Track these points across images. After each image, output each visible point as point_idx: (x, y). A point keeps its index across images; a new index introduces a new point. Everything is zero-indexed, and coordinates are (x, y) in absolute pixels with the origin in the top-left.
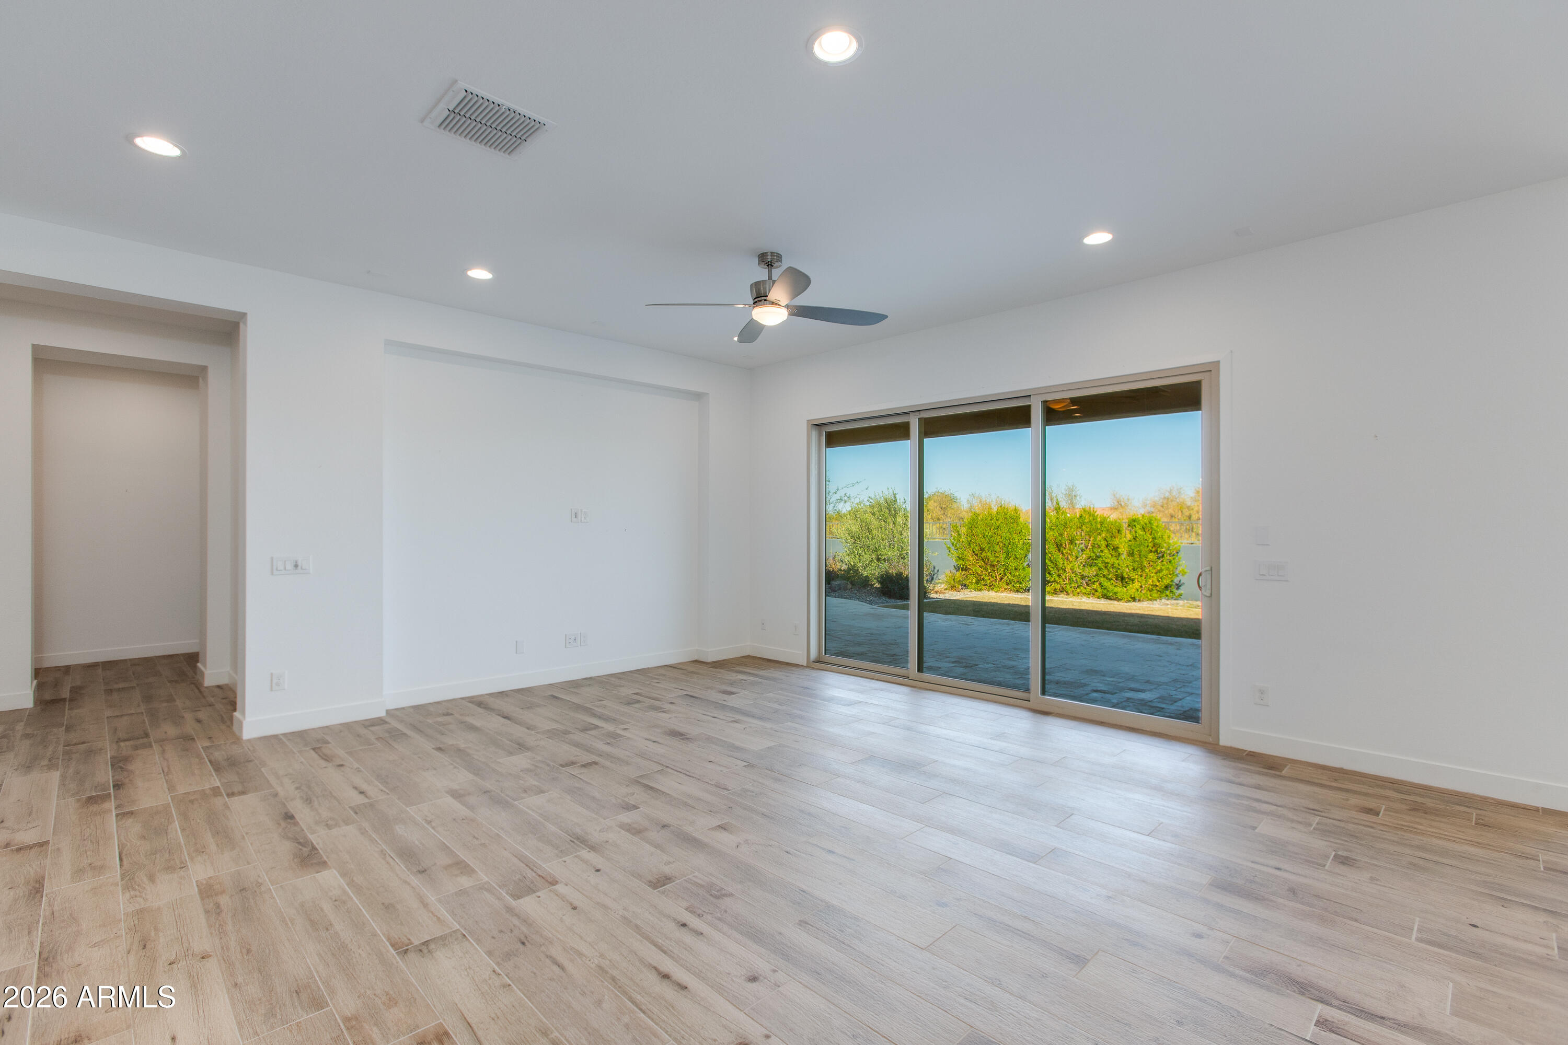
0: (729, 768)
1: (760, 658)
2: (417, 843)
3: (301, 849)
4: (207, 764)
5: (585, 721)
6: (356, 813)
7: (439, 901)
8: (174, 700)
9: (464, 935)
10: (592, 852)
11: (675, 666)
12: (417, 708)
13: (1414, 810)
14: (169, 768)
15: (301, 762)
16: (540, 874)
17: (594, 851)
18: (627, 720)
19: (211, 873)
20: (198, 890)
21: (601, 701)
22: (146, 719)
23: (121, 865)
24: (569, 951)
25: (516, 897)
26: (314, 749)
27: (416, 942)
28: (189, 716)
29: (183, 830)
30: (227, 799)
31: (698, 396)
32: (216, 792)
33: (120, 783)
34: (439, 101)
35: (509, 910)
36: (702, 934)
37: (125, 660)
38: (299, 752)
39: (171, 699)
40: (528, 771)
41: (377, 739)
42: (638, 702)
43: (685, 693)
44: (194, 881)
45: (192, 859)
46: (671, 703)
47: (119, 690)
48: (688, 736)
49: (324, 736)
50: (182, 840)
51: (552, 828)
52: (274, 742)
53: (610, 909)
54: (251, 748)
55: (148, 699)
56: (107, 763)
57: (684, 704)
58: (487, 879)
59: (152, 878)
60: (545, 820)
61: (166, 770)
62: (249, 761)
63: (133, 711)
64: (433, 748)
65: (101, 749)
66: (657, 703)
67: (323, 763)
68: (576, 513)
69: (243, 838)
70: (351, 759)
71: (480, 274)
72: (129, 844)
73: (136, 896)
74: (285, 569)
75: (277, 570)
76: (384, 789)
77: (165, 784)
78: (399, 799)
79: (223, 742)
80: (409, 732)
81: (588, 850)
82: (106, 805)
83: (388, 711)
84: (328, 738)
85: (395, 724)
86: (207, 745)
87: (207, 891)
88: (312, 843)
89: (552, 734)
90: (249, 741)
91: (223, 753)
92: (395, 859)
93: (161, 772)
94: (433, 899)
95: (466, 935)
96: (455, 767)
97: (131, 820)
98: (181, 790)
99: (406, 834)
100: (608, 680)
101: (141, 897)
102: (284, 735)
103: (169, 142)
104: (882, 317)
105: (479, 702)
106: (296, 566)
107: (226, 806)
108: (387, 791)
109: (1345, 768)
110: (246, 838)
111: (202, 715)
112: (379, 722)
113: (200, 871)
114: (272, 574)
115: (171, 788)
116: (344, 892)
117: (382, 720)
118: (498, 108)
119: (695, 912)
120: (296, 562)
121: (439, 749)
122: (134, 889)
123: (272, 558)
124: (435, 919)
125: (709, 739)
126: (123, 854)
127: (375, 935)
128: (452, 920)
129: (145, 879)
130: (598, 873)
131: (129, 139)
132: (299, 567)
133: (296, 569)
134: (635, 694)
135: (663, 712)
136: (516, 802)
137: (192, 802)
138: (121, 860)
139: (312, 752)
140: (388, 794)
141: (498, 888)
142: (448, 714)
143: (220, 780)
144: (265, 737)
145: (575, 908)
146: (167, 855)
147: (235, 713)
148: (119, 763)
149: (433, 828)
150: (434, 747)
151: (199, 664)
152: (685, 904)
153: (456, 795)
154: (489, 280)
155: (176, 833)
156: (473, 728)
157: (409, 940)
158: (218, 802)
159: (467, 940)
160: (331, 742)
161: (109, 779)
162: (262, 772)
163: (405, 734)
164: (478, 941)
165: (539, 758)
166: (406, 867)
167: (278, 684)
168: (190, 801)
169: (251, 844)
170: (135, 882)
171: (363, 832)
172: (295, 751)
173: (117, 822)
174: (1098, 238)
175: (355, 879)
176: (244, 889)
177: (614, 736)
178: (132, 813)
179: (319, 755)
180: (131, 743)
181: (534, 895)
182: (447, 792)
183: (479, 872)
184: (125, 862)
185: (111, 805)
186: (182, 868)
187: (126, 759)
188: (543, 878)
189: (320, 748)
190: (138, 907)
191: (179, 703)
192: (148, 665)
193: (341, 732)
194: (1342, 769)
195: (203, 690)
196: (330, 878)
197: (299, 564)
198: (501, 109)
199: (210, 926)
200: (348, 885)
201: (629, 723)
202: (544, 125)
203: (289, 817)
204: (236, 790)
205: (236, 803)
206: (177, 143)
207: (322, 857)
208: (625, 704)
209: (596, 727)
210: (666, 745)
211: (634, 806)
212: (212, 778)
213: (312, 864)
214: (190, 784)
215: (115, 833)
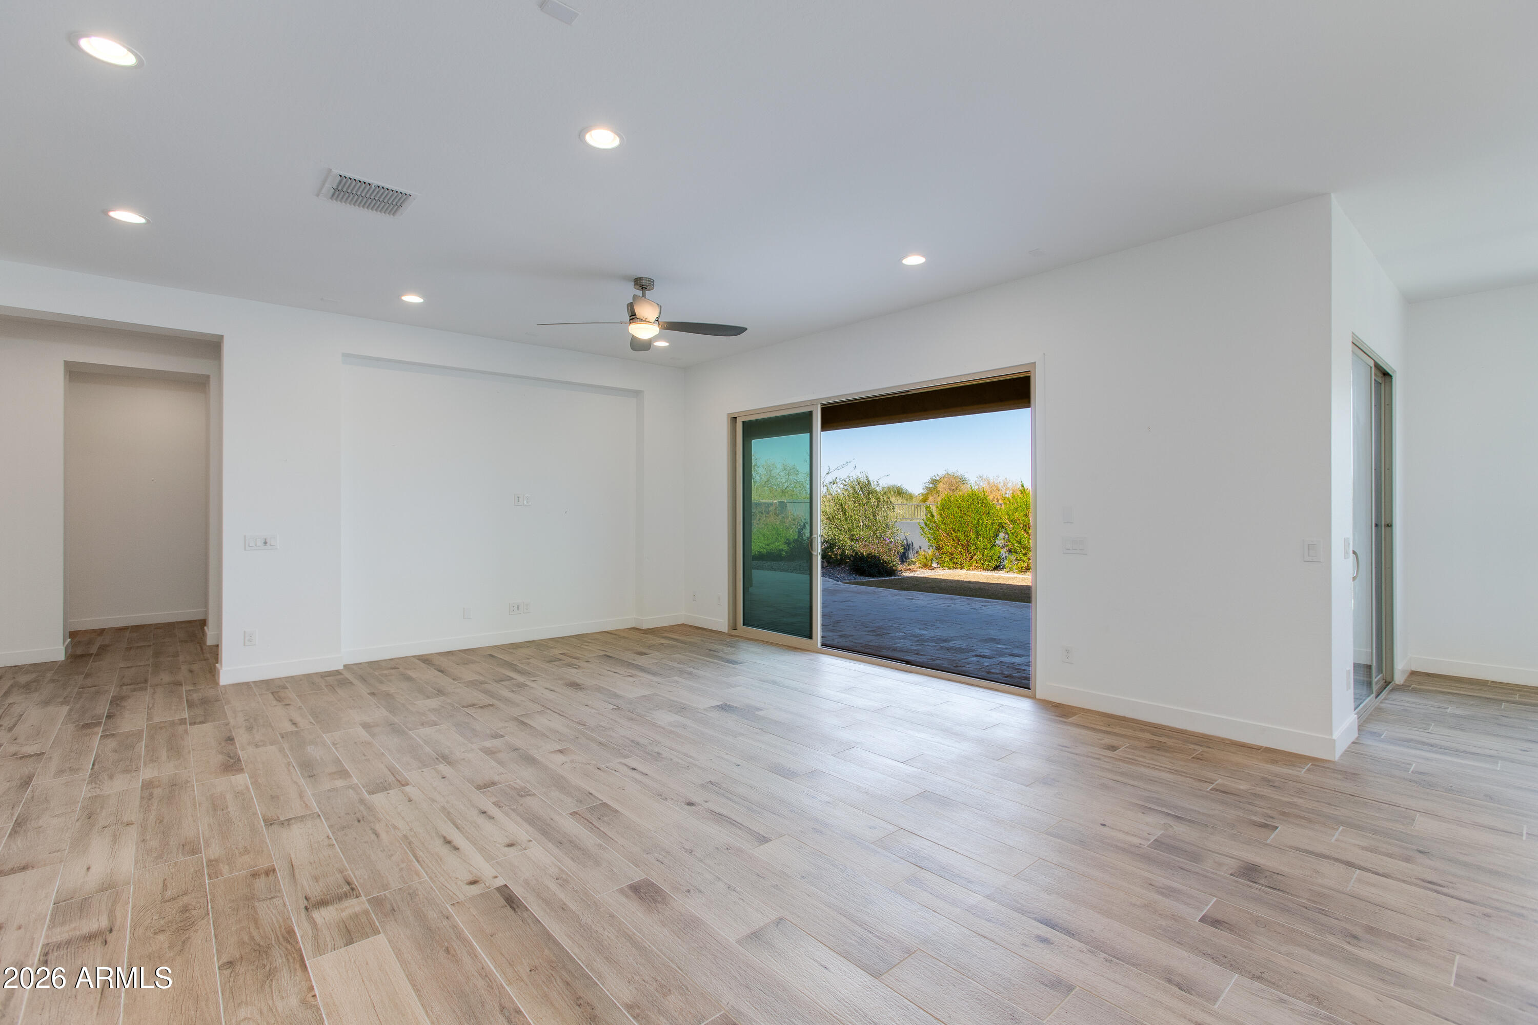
0: (597, 710)
1: (691, 626)
2: (318, 758)
3: (229, 760)
4: (184, 703)
5: (504, 674)
6: (283, 737)
7: (313, 795)
8: (178, 656)
9: (319, 816)
10: (448, 766)
11: (612, 632)
12: (371, 664)
13: (1152, 747)
14: (153, 705)
15: (258, 702)
16: (399, 779)
17: (449, 765)
18: (539, 673)
19: (156, 774)
20: (142, 785)
21: (528, 659)
22: (150, 670)
23: (92, 768)
24: (390, 826)
25: (371, 793)
26: (272, 693)
27: (282, 819)
28: (184, 668)
29: (146, 746)
30: (188, 727)
31: (637, 394)
32: (183, 721)
33: (112, 715)
34: (323, 185)
35: (362, 801)
36: (494, 818)
37: (152, 625)
38: (259, 694)
39: (176, 655)
40: (435, 710)
41: (326, 686)
42: (560, 660)
43: (604, 653)
44: (141, 779)
45: (145, 765)
46: (587, 661)
47: (138, 647)
48: (583, 686)
49: (286, 683)
50: (143, 753)
51: (428, 749)
52: (244, 688)
53: (436, 802)
54: (223, 692)
55: (157, 654)
56: (107, 702)
57: (596, 663)
58: (357, 781)
59: (111, 777)
60: (425, 744)
61: (151, 706)
62: (217, 701)
63: (142, 664)
64: (369, 694)
65: (107, 691)
66: (575, 661)
67: (275, 703)
68: (518, 498)
69: (189, 752)
70: (298, 700)
71: (413, 298)
72: (103, 755)
73: (95, 788)
74: (256, 545)
75: (249, 546)
76: (313, 721)
77: (146, 716)
78: (320, 728)
79: (204, 687)
80: (355, 681)
81: (446, 764)
82: (96, 729)
83: (345, 666)
84: (288, 685)
85: (348, 675)
86: (190, 689)
87: (148, 786)
88: (239, 757)
89: (472, 684)
90: (224, 686)
91: (200, 694)
92: (296, 768)
93: (147, 707)
94: (310, 793)
95: (321, 816)
96: (378, 707)
97: (111, 739)
98: (157, 720)
99: (313, 752)
100: (547, 643)
101: (99, 788)
102: (254, 682)
103: (137, 215)
104: (744, 330)
105: (426, 660)
106: (265, 543)
107: (186, 731)
108: (314, 723)
109: (1127, 717)
110: (191, 753)
111: (195, 667)
112: (338, 672)
113: (147, 773)
114: (245, 550)
115: (150, 718)
116: (247, 788)
117: (339, 672)
118: (369, 186)
119: (498, 805)
120: (266, 540)
121: (373, 694)
122: (96, 784)
123: (245, 536)
124: (304, 805)
125: (599, 689)
126: (97, 761)
127: (255, 814)
128: (316, 806)
129: (106, 778)
130: (444, 779)
131: (105, 212)
132: (268, 544)
133: (265, 545)
134: (561, 654)
135: (575, 668)
136: (410, 732)
137: (161, 728)
138: (93, 765)
139: (271, 695)
140: (314, 725)
141: (362, 788)
142: (395, 668)
143: (189, 714)
144: (239, 684)
145: (410, 801)
146: (128, 763)
147: (217, 665)
148: (117, 702)
149: (336, 748)
150: (369, 692)
151: (205, 628)
152: (494, 799)
153: (366, 726)
154: (422, 303)
155: (140, 749)
156: (409, 679)
157: (278, 817)
158: (181, 728)
159: (321, 818)
160: (289, 687)
161: (105, 712)
162: (224, 708)
163: (351, 683)
164: (327, 819)
165: (449, 701)
166: (301, 773)
167: (250, 641)
168: (160, 728)
169: (193, 757)
170: (98, 779)
171: (281, 750)
172: (257, 694)
173: (100, 740)
174: (914, 260)
175: (259, 780)
176: (175, 785)
177: (521, 686)
178: (113, 735)
179: (274, 697)
180: (132, 687)
181: (385, 793)
182: (361, 724)
183: (354, 778)
184: (96, 767)
185: (100, 730)
186: (136, 771)
187: (123, 698)
188: (399, 782)
189: (277, 692)
190: (94, 794)
191: (181, 658)
192: (169, 628)
193: (301, 680)
194: (1124, 717)
195: (204, 647)
196: (241, 780)
197: (268, 541)
198: (371, 187)
199: (141, 806)
200: (252, 783)
201: (539, 676)
202: (410, 195)
203: (230, 739)
204: (198, 721)
205: (194, 730)
206: (142, 214)
207: (242, 765)
208: (547, 662)
209: (512, 679)
210: (559, 693)
211: (502, 735)
212: (184, 712)
213: (232, 770)
214: (165, 716)
215: (96, 748)
